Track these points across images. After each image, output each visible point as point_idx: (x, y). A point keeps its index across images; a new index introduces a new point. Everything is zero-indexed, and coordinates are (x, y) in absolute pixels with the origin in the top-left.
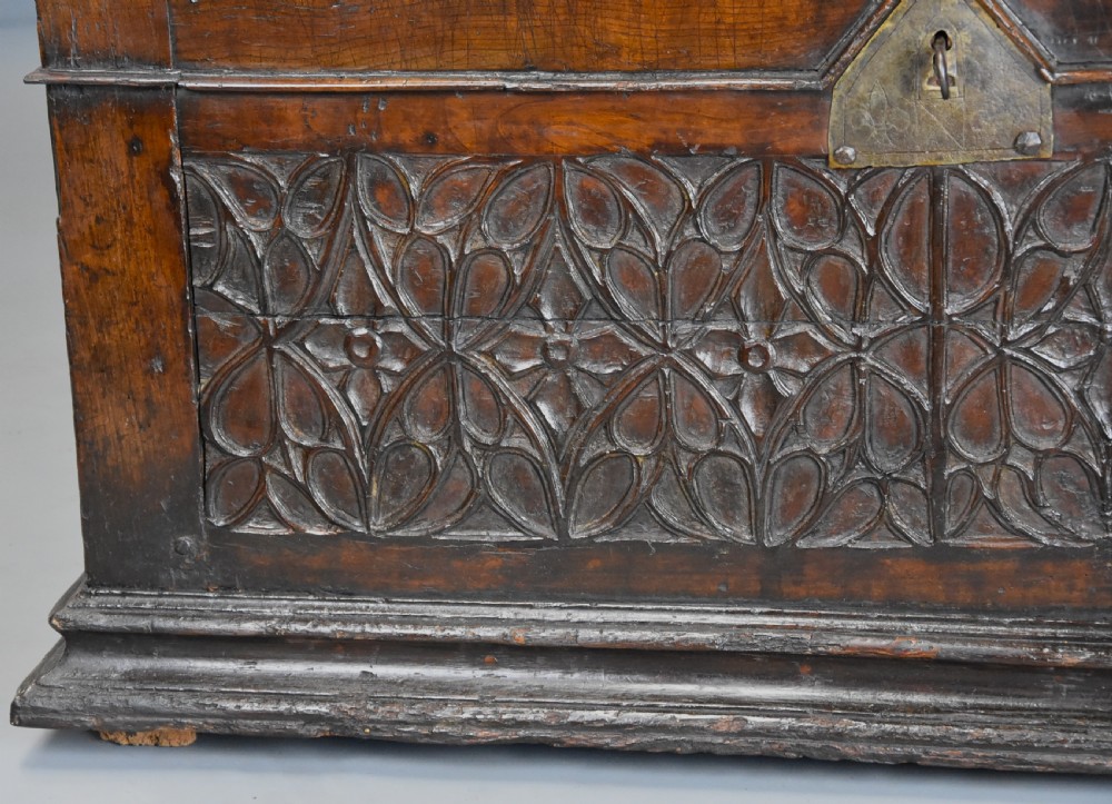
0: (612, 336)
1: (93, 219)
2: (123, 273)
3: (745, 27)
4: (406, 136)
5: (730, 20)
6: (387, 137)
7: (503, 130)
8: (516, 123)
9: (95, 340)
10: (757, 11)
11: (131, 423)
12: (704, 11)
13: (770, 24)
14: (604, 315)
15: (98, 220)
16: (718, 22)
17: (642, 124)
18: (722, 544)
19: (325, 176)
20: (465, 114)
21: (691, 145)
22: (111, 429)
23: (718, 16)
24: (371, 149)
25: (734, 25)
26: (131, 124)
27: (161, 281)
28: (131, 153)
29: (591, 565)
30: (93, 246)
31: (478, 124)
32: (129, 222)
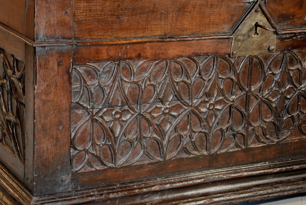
0: (179, 105)
1: (46, 86)
2: (53, 101)
3: (216, 22)
4: (133, 55)
5: (212, 21)
6: (129, 55)
7: (158, 52)
8: (161, 50)
9: (43, 121)
10: (219, 18)
11: (51, 145)
12: (207, 18)
13: (221, 21)
14: (176, 99)
15: (47, 86)
16: (210, 22)
17: (191, 48)
18: (201, 155)
19: (111, 68)
20: (149, 48)
21: (201, 53)
22: (45, 148)
23: (210, 20)
24: (124, 59)
25: (213, 22)
26: (60, 56)
27: (64, 102)
28: (59, 65)
29: (170, 166)
30: (45, 94)
31: (152, 50)
32: (56, 85)
